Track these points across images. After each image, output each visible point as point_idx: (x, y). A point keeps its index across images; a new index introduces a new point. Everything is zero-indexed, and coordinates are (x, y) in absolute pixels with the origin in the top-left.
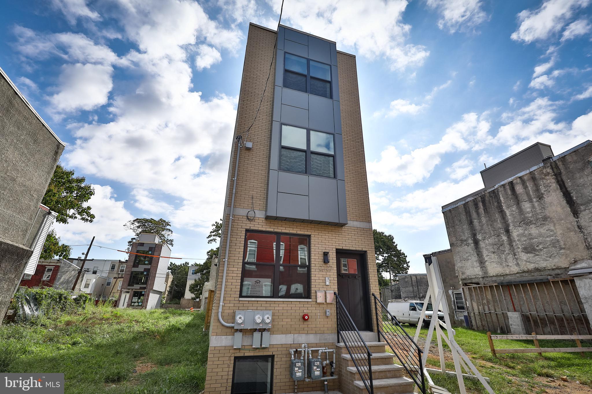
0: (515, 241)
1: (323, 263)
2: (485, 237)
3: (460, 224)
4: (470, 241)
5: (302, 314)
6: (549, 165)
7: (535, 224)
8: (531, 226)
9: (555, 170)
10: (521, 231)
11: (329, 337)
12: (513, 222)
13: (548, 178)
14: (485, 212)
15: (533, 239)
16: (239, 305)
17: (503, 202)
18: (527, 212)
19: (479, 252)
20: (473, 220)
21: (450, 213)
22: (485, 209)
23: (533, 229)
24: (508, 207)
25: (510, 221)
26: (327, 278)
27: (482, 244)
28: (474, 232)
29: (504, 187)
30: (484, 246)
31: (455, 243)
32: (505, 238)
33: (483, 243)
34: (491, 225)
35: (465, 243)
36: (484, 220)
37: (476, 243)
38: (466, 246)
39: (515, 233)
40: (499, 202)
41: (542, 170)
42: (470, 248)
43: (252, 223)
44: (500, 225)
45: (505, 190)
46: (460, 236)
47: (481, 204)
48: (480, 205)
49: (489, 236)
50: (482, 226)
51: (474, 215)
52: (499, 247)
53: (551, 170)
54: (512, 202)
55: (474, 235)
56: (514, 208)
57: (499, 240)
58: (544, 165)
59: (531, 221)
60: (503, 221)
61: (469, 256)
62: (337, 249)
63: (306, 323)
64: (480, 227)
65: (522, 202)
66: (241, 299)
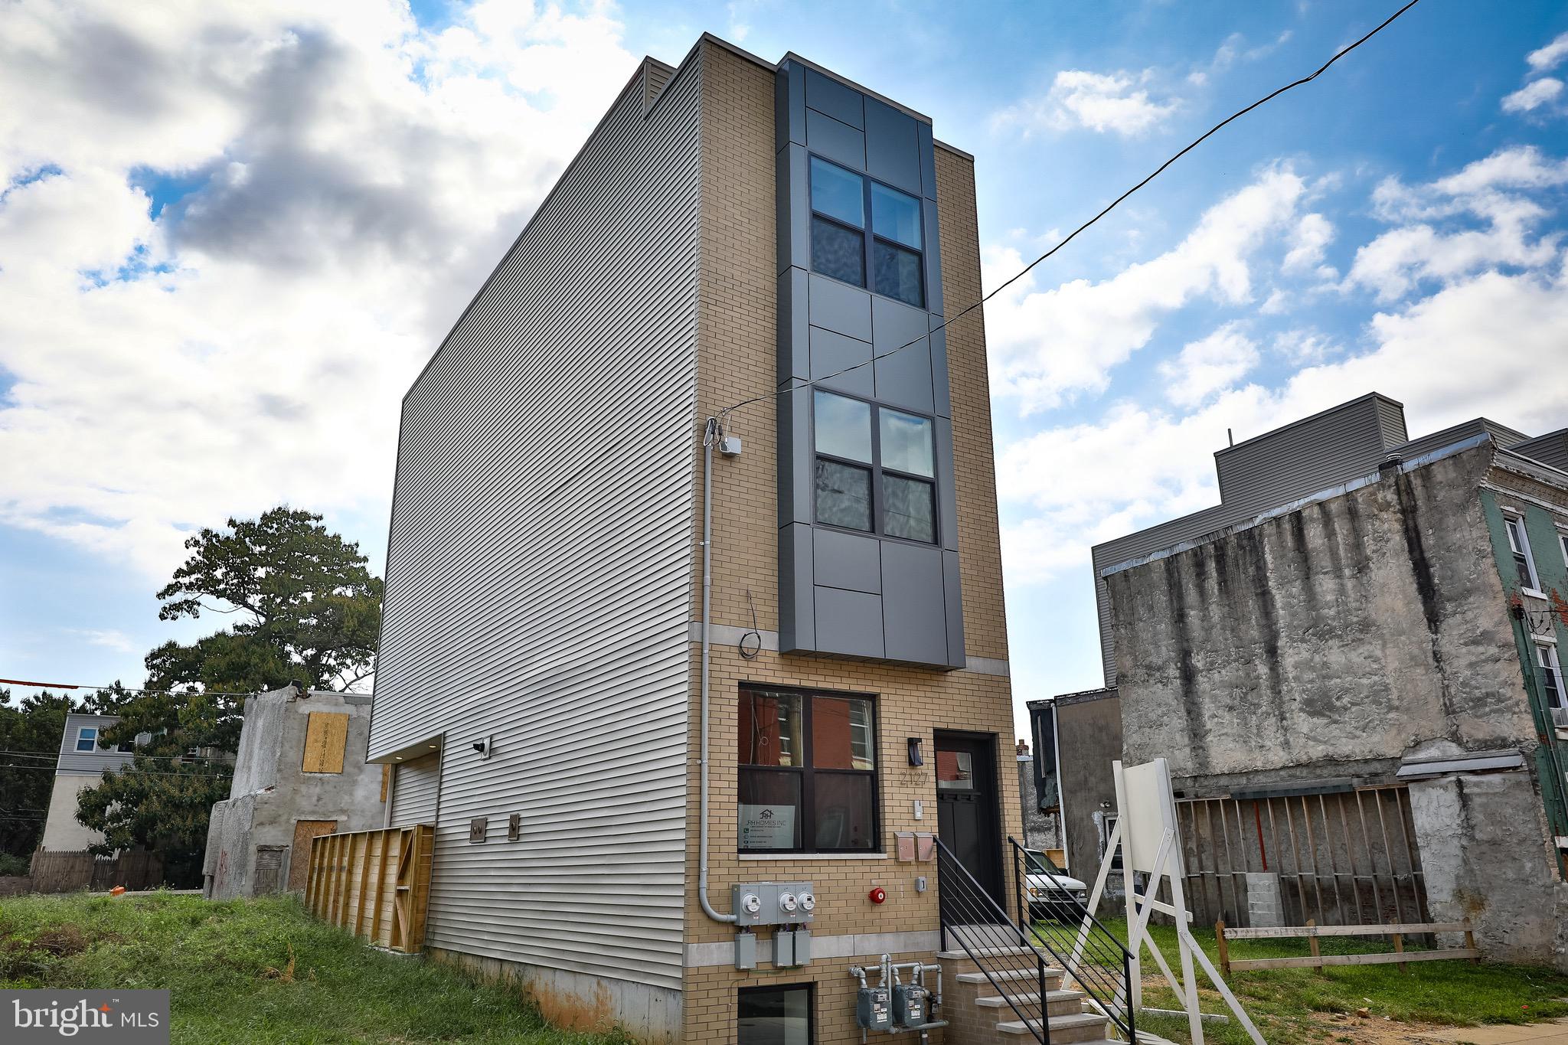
0: (1286, 680)
1: (908, 767)
2: (1212, 663)
3: (1149, 618)
4: (1173, 671)
5: (868, 890)
6: (1392, 480)
7: (1340, 637)
8: (1330, 643)
9: (1404, 498)
10: (1305, 655)
11: (923, 938)
12: (1288, 626)
13: (1385, 517)
14: (1220, 590)
15: (1329, 677)
16: (739, 871)
17: (1270, 566)
18: (1327, 603)
19: (1194, 704)
20: (1187, 611)
21: (1126, 581)
22: (1223, 582)
23: (1335, 650)
24: (1281, 585)
25: (1281, 623)
26: (917, 803)
27: (1203, 683)
28: (1185, 644)
29: (1279, 526)
30: (1208, 689)
31: (1129, 674)
32: (1263, 670)
33: (1206, 680)
34: (1233, 630)
35: (1158, 674)
36: (1216, 612)
37: (1188, 676)
38: (1159, 685)
39: (1290, 658)
40: (1261, 566)
41: (1375, 494)
42: (1169, 690)
43: (751, 664)
44: (1255, 633)
45: (1280, 534)
46: (1147, 653)
47: (1214, 565)
48: (1211, 566)
49: (1224, 661)
50: (1208, 630)
51: (1191, 596)
52: (1246, 694)
53: (1395, 497)
54: (1292, 571)
55: (1185, 655)
56: (1296, 589)
57: (1248, 675)
58: (1382, 479)
59: (1332, 630)
60: (1264, 622)
61: (1165, 714)
62: (936, 730)
63: (878, 909)
64: (1203, 633)
65: (1317, 573)
66: (743, 857)
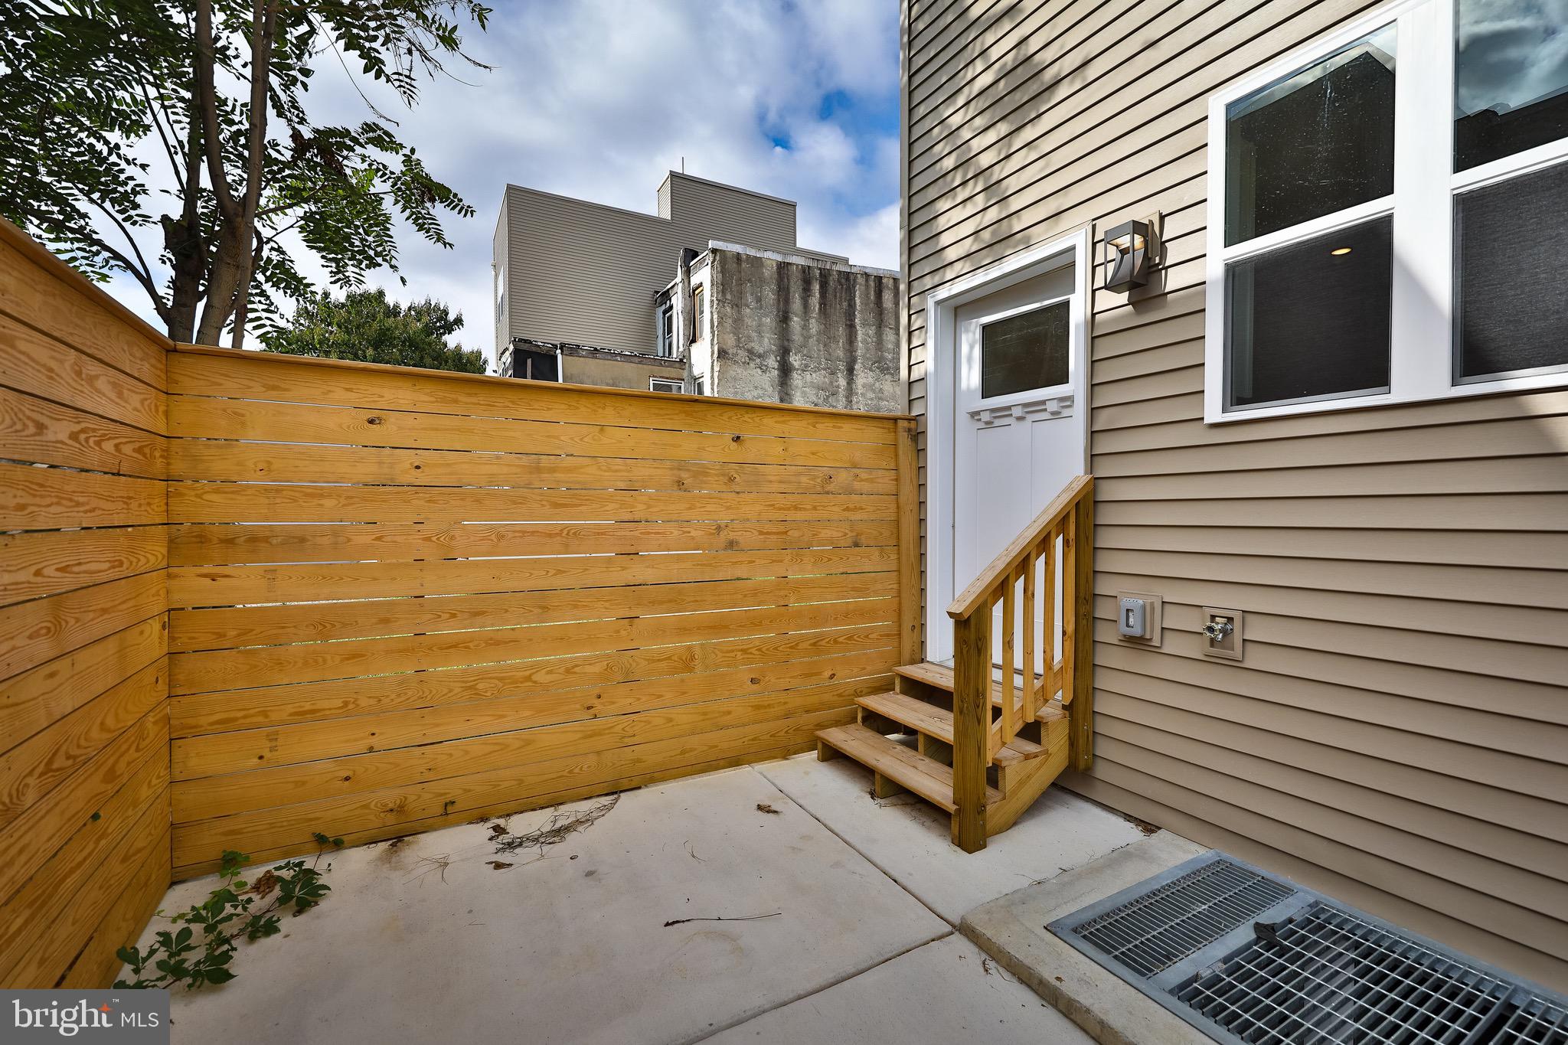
0: (857, 394)
2: (806, 366)
3: (756, 308)
4: (772, 362)
7: (892, 374)
8: (887, 376)
10: (871, 380)
12: (863, 356)
14: (820, 309)
15: (881, 399)
17: (858, 307)
18: (888, 349)
19: (787, 394)
20: (791, 315)
21: (738, 263)
22: (823, 303)
23: (888, 383)
24: (864, 325)
25: (859, 352)
27: (797, 379)
28: (786, 343)
29: (867, 281)
30: (800, 386)
31: (730, 351)
32: (842, 382)
33: (800, 377)
34: (825, 345)
35: (758, 360)
36: (814, 326)
37: (785, 370)
38: (759, 370)
39: (863, 378)
40: (852, 305)
42: (766, 377)
44: (840, 353)
45: (867, 286)
46: (750, 339)
47: (818, 287)
48: (816, 287)
49: (815, 367)
50: (807, 338)
51: (796, 304)
52: (828, 397)
54: (871, 318)
55: (784, 352)
56: (872, 331)
57: (831, 382)
59: (888, 369)
60: (848, 347)
61: (761, 397)
64: (801, 339)
65: (887, 326)
